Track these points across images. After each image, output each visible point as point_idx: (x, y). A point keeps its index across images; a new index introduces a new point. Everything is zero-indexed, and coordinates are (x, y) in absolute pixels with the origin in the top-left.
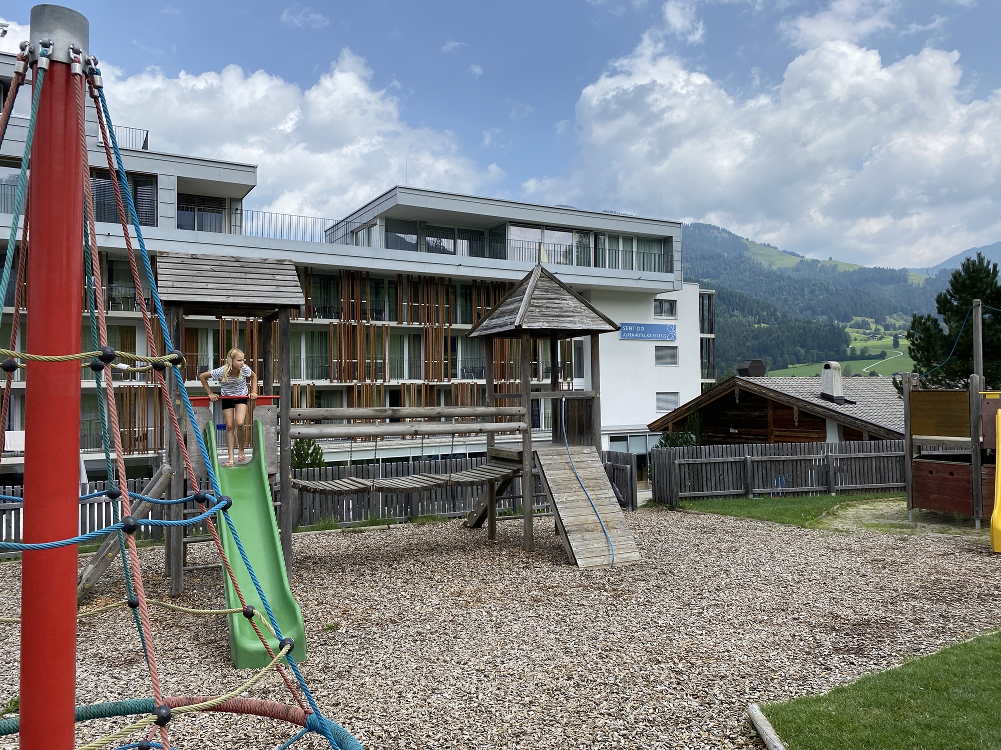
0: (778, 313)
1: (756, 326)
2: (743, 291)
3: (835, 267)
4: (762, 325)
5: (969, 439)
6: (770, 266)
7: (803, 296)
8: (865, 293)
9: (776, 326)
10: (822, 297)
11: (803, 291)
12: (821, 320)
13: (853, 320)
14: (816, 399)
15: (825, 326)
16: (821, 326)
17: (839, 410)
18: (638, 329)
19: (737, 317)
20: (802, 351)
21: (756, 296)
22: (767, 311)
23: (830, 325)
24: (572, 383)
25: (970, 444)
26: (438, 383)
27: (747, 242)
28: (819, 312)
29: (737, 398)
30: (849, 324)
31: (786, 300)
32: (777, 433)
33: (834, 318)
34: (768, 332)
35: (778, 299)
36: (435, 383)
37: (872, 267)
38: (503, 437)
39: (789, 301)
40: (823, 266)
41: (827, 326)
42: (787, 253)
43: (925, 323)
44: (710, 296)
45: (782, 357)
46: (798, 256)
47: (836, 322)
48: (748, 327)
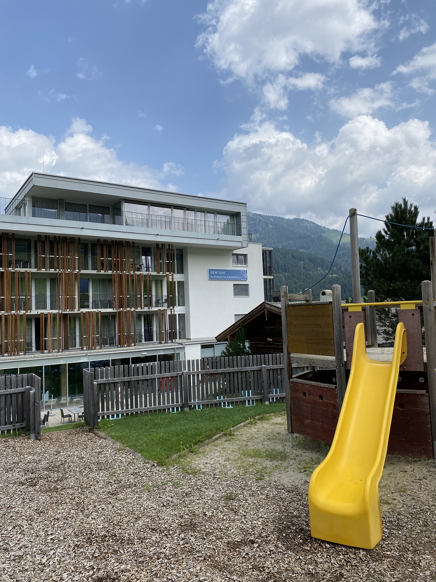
0: (343, 269)
1: (330, 276)
2: (323, 256)
4: (334, 275)
5: (333, 358)
9: (341, 275)
18: (221, 273)
19: (320, 271)
21: (330, 259)
22: (336, 267)
24: (174, 309)
25: (335, 363)
26: (70, 312)
27: (324, 229)
29: (266, 317)
31: (347, 261)
34: (337, 279)
35: (342, 261)
36: (67, 312)
38: (122, 348)
39: (349, 261)
40: (366, 241)
42: (347, 234)
44: (270, 252)
45: (345, 293)
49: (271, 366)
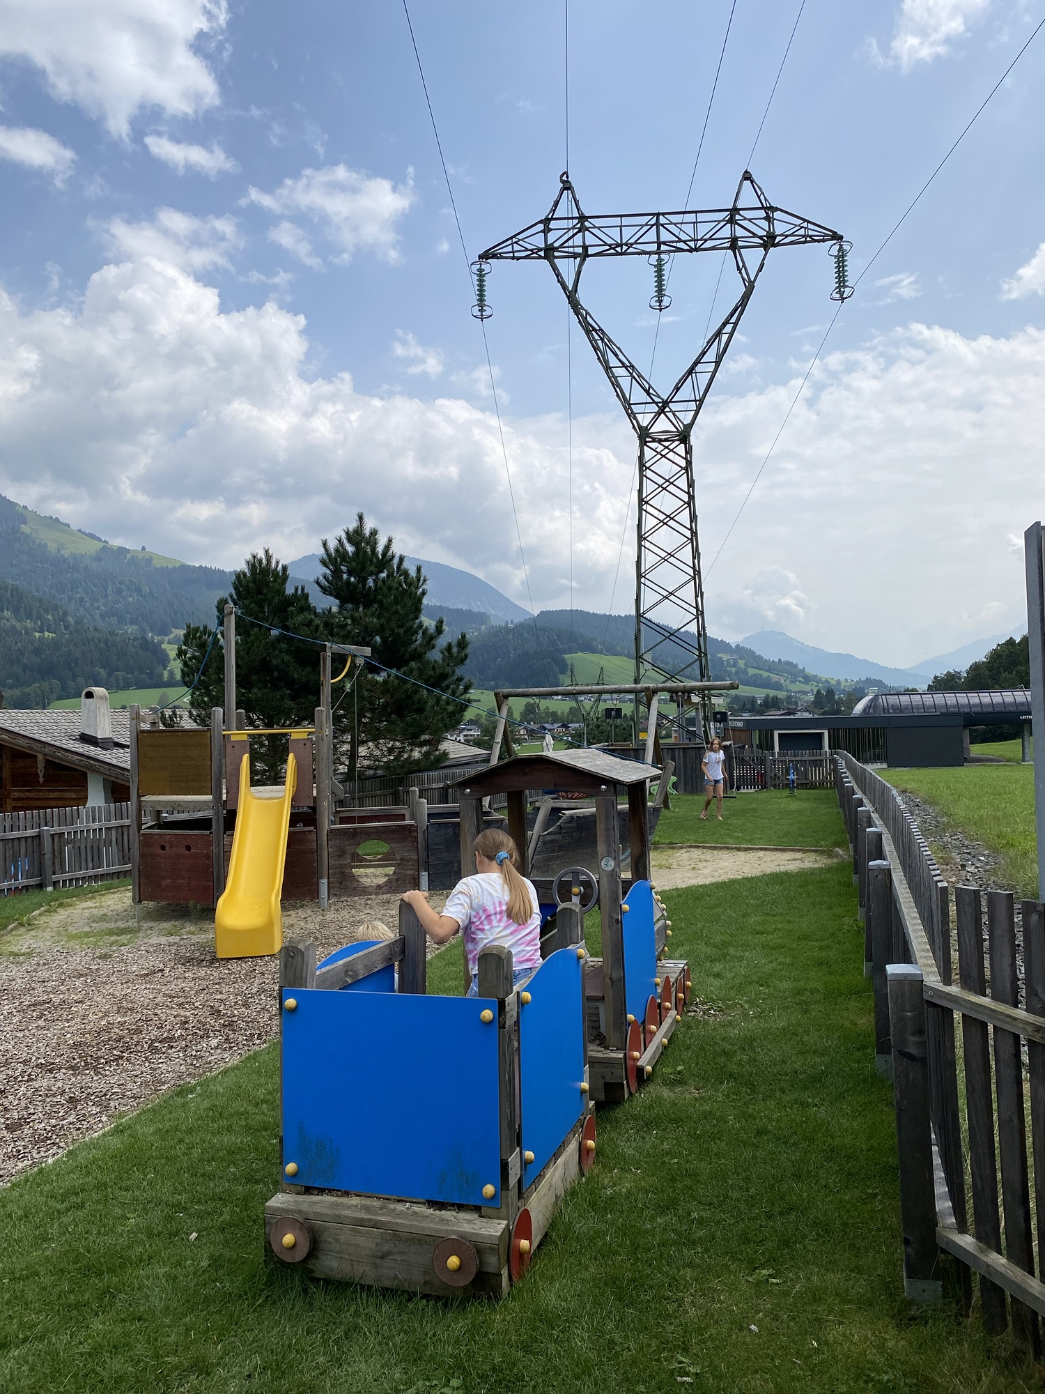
0: (70, 619)
1: (37, 635)
2: (18, 583)
3: (149, 561)
4: (46, 634)
5: (209, 797)
6: (59, 551)
7: (106, 596)
8: (188, 599)
9: (66, 636)
10: (131, 599)
11: (106, 589)
12: (129, 631)
13: (172, 633)
14: (72, 742)
15: (135, 639)
16: (129, 639)
17: (102, 758)
19: (8, 620)
20: (103, 673)
21: (37, 591)
22: (53, 615)
23: (142, 638)
25: (211, 804)
27: (24, 512)
28: (128, 620)
30: (167, 638)
31: (82, 600)
32: (16, 795)
33: (148, 629)
34: (56, 644)
35: (70, 599)
37: (197, 565)
39: (86, 602)
40: (133, 557)
41: (138, 639)
42: (84, 533)
43: (200, 637)
46: (99, 539)
47: (150, 635)
48: (24, 636)
49: (56, 829)
